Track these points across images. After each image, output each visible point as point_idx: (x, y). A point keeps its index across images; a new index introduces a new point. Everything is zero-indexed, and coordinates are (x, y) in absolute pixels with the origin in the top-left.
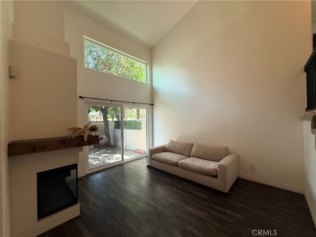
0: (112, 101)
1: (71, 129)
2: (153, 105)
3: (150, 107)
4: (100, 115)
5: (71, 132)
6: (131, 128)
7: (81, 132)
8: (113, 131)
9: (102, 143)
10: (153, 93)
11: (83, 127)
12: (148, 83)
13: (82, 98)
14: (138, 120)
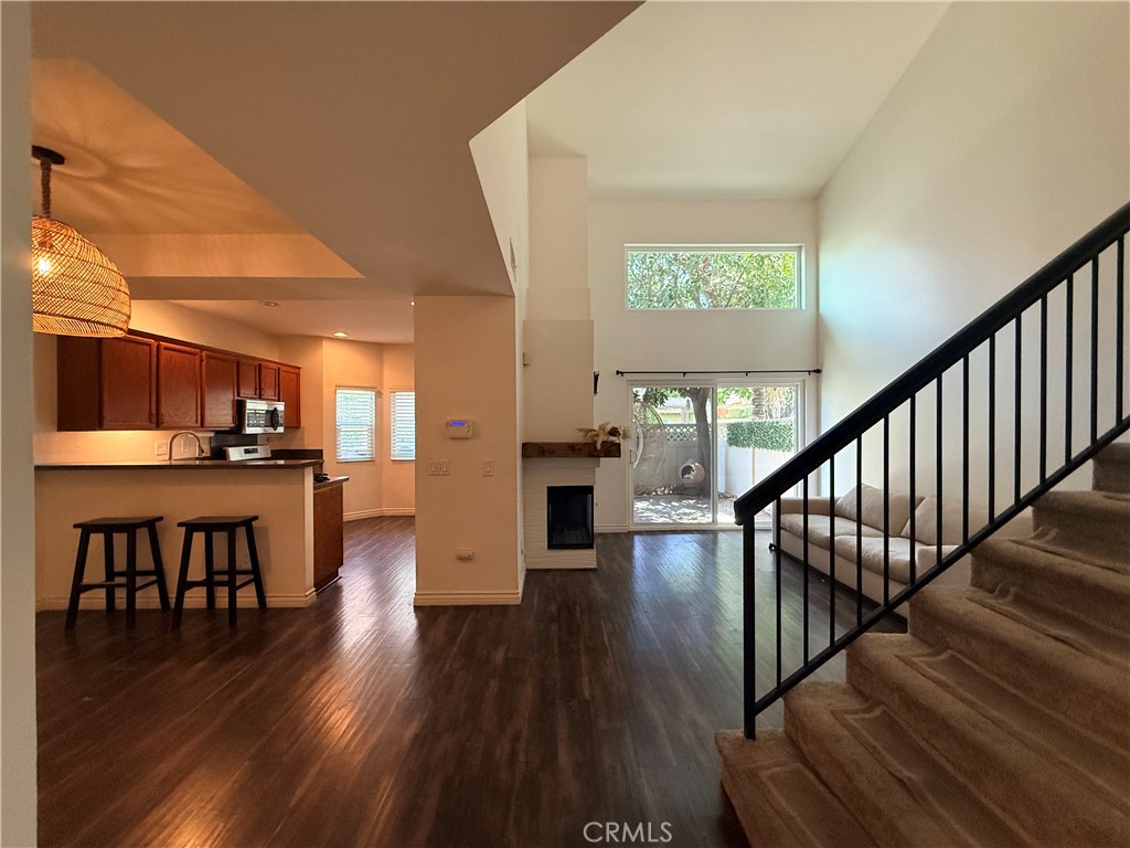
0: (685, 373)
1: (580, 430)
2: (818, 371)
3: (810, 379)
4: (688, 406)
5: (582, 434)
6: (766, 446)
7: (594, 436)
8: (724, 450)
9: (689, 481)
10: (820, 333)
11: (596, 427)
12: (804, 307)
13: (622, 373)
14: (784, 419)
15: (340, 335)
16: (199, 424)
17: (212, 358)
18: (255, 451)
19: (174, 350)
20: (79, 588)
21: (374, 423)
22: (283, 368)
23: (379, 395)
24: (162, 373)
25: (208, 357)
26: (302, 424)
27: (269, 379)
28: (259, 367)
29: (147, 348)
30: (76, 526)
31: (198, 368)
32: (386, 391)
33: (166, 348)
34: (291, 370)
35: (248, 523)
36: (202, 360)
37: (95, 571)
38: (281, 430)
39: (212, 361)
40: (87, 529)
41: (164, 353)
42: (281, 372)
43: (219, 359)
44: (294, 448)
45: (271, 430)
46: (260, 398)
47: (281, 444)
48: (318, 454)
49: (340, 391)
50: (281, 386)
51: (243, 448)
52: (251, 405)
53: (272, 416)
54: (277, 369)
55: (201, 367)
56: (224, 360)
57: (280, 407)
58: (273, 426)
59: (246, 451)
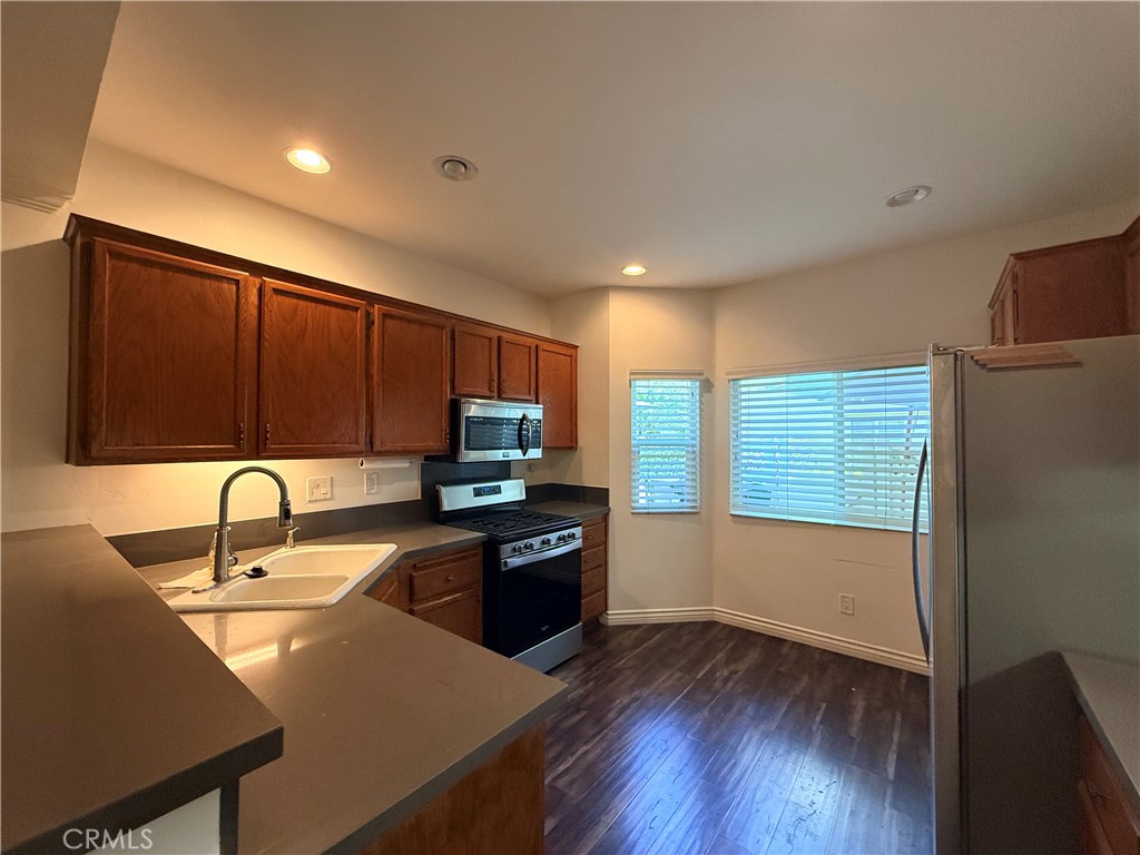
15: (635, 271)
17: (391, 317)
18: (497, 490)
19: (299, 296)
21: (697, 442)
22: (546, 346)
23: (707, 386)
24: (270, 343)
25: (385, 316)
26: (580, 443)
27: (516, 366)
29: (234, 290)
31: (359, 335)
32: (720, 379)
33: (277, 291)
34: (562, 350)
36: (369, 323)
38: (535, 453)
39: (391, 324)
41: (274, 302)
42: (541, 354)
43: (409, 321)
44: (569, 481)
45: (516, 454)
46: (500, 398)
47: (544, 477)
48: (601, 496)
49: (638, 383)
50: (541, 378)
51: (470, 488)
52: (474, 409)
53: (520, 429)
54: (534, 349)
55: (368, 337)
56: (423, 324)
57: (535, 412)
58: (521, 447)
59: (478, 493)
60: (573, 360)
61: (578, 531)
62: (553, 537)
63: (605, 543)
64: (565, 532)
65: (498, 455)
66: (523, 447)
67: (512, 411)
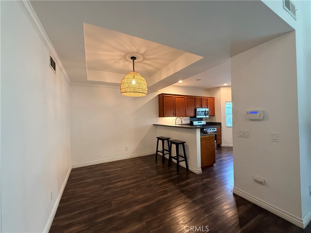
15: (225, 85)
16: (185, 115)
17: (188, 98)
18: (201, 122)
19: (178, 97)
20: (157, 151)
22: (209, 98)
24: (176, 104)
25: (187, 98)
26: (215, 115)
27: (204, 102)
28: (201, 99)
29: (172, 98)
30: (157, 138)
31: (184, 101)
33: (176, 97)
34: (212, 99)
35: (183, 143)
36: (185, 99)
37: (160, 149)
38: (207, 116)
39: (188, 99)
40: (159, 139)
41: (176, 98)
42: (208, 100)
43: (189, 98)
44: (213, 122)
45: (204, 116)
46: (202, 108)
47: (209, 121)
48: (220, 124)
49: (227, 103)
50: (208, 104)
51: (197, 122)
52: (198, 110)
53: (205, 113)
54: (207, 99)
55: (185, 101)
56: (191, 98)
57: (207, 110)
58: (205, 115)
59: (198, 122)
60: (214, 100)
61: (216, 129)
62: (212, 129)
63: (221, 136)
64: (214, 129)
65: (201, 117)
66: (206, 115)
67: (204, 110)
